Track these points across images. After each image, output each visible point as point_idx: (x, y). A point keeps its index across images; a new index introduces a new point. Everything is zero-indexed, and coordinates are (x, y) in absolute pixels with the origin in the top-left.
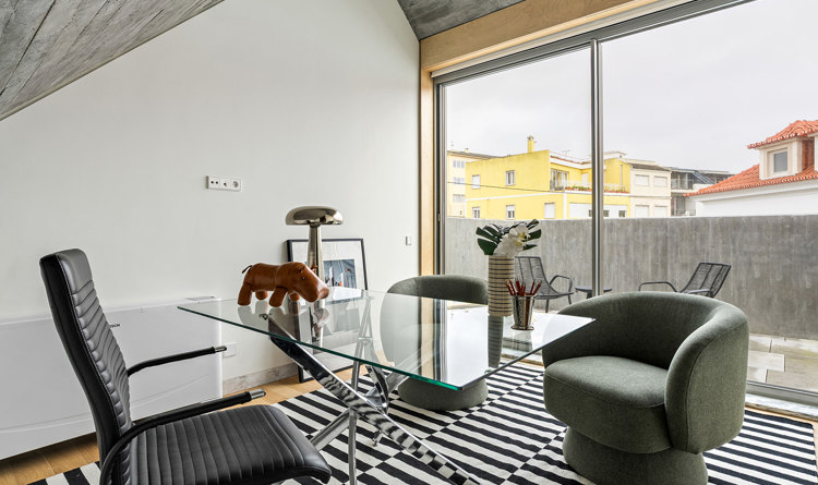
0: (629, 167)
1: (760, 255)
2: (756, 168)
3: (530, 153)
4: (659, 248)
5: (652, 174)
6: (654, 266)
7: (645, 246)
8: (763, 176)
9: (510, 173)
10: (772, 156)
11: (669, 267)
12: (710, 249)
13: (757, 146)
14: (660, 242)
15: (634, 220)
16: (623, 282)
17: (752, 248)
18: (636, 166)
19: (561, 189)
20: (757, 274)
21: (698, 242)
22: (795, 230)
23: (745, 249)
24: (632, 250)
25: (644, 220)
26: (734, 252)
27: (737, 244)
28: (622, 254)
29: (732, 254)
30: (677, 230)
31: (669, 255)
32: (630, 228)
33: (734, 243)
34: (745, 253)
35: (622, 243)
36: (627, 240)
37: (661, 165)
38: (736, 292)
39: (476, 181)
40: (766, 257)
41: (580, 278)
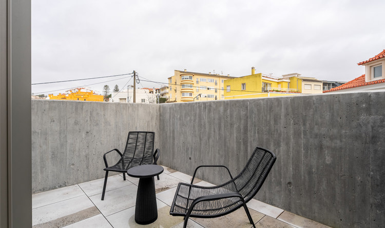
0: (301, 81)
1: (332, 138)
2: (363, 76)
3: (253, 75)
4: (242, 127)
5: (313, 84)
6: (238, 143)
7: (232, 125)
8: (367, 80)
9: (244, 85)
10: (372, 68)
11: (249, 144)
12: (282, 129)
13: (363, 63)
14: (243, 122)
15: (224, 102)
16: (217, 155)
17: (323, 130)
18: (305, 80)
19: (267, 91)
20: (328, 160)
21: (272, 123)
22: (373, 110)
23: (316, 131)
24: (223, 128)
25: (231, 101)
26: (305, 134)
27: (308, 125)
28: (217, 131)
29: (302, 136)
30: (255, 110)
31: (249, 133)
32: (222, 109)
33: (304, 124)
34: (316, 135)
35: (217, 121)
36: (220, 119)
37: (318, 80)
38: (307, 176)
39: (229, 88)
40: (338, 142)
41: (192, 148)
